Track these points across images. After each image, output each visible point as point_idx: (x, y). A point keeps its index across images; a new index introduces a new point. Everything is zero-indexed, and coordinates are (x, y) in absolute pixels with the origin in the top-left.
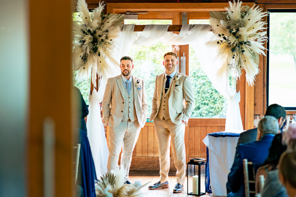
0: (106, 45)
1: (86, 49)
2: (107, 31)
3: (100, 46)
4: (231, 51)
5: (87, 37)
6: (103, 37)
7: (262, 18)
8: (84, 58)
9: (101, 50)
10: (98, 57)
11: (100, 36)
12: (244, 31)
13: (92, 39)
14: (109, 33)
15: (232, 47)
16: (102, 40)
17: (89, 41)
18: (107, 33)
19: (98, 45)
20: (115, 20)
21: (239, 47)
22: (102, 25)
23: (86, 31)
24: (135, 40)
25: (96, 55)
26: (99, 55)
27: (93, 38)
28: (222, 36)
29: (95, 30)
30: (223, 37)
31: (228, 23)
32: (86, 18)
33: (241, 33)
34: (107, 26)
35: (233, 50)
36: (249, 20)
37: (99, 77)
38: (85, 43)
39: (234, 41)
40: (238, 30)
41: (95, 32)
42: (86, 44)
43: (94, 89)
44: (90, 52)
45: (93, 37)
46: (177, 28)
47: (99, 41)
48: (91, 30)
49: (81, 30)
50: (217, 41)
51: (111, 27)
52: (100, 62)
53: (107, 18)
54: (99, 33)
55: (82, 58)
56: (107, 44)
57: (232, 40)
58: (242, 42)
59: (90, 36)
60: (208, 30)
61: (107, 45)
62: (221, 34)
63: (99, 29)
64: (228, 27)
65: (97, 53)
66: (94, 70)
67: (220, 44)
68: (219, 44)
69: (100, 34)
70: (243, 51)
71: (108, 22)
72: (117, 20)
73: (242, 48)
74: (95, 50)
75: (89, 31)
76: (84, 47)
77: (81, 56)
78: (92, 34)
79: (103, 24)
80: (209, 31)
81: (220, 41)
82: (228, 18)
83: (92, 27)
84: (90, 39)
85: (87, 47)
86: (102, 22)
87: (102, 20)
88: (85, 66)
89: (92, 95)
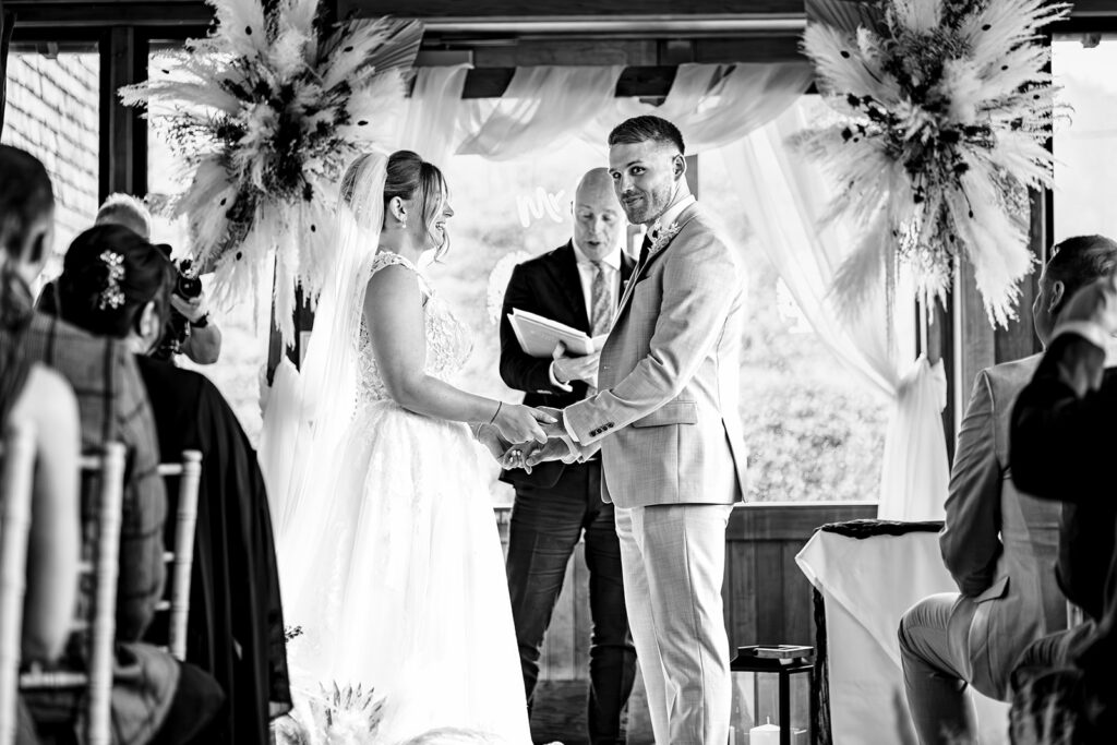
0: (339, 152)
1: (248, 170)
2: (344, 88)
3: (312, 152)
4: (905, 170)
5: (254, 111)
6: (328, 116)
7: (1038, 31)
8: (237, 216)
9: (313, 166)
10: (304, 203)
11: (311, 111)
12: (964, 77)
13: (275, 122)
14: (352, 96)
15: (907, 154)
16: (323, 129)
17: (263, 129)
18: (342, 99)
19: (302, 150)
20: (381, 45)
21: (941, 148)
22: (322, 68)
23: (248, 90)
24: (471, 135)
25: (292, 200)
26: (308, 195)
27: (281, 121)
28: (863, 107)
29: (289, 83)
30: (867, 110)
31: (891, 45)
32: (249, 31)
33: (952, 85)
34: (343, 65)
35: (914, 167)
36: (986, 27)
37: (309, 300)
38: (244, 141)
39: (919, 124)
40: (936, 73)
41: (288, 92)
42: (250, 145)
44: (266, 180)
45: (278, 115)
46: (657, 81)
47: (305, 132)
48: (271, 81)
49: (227, 82)
50: (843, 127)
51: (360, 68)
52: (313, 228)
53: (346, 33)
54: (306, 95)
55: (230, 214)
56: (344, 149)
57: (912, 118)
58: (957, 130)
59: (265, 110)
60: (795, 86)
61: (342, 156)
62: (858, 95)
63: (307, 77)
64: (893, 66)
65: (302, 184)
66: (283, 266)
67: (856, 140)
68: (851, 140)
69: (312, 102)
70: (963, 168)
71: (349, 49)
72: (390, 43)
73: (956, 156)
74: (288, 176)
75: (263, 88)
76: (241, 157)
77: (223, 202)
78: (273, 104)
79: (326, 60)
80: (800, 91)
81: (854, 129)
82: (890, 24)
83: (273, 69)
84: (266, 123)
85: (254, 160)
86: (320, 51)
87: (322, 39)
88: (245, 248)
89: (274, 384)
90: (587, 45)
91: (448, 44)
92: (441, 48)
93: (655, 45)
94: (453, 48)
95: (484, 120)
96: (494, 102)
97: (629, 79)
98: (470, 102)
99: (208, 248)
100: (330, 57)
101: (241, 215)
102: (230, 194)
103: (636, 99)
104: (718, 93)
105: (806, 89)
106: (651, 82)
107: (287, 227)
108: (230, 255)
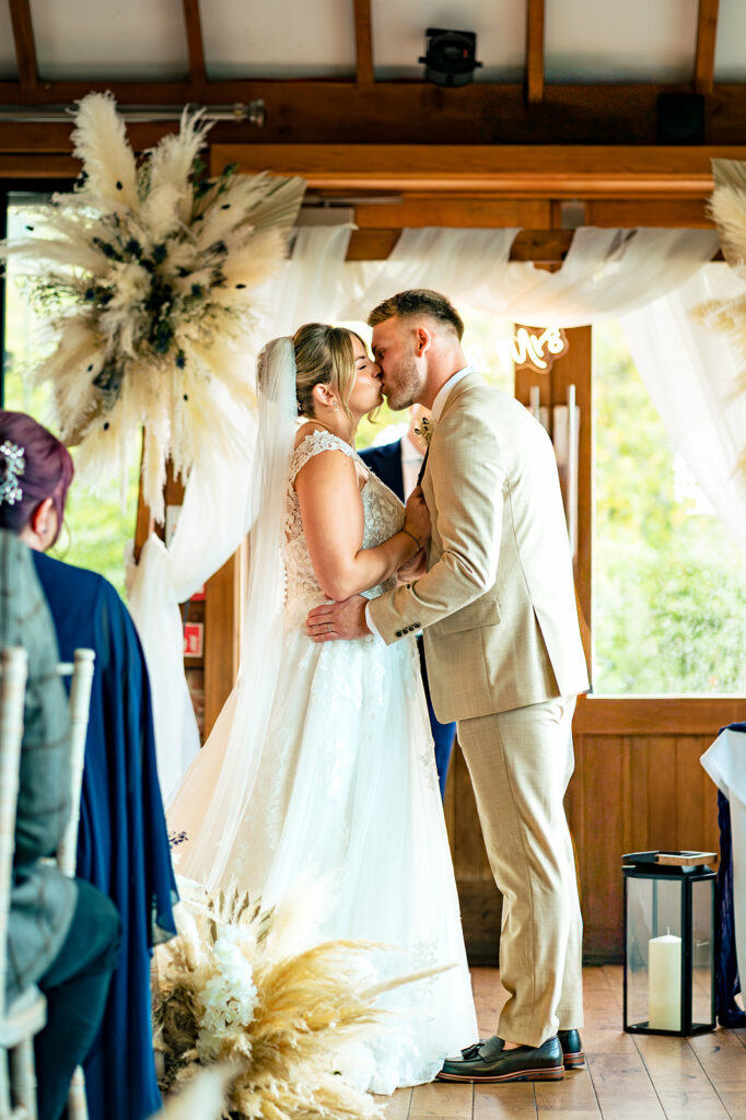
0: (214, 317)
1: (118, 333)
2: (221, 248)
3: (185, 316)
5: (124, 272)
6: (202, 278)
8: (104, 383)
9: (187, 333)
10: (176, 371)
11: (184, 273)
13: (147, 283)
14: (229, 258)
16: (197, 291)
17: (134, 291)
18: (218, 260)
19: (175, 314)
20: (259, 203)
22: (198, 225)
23: (118, 249)
25: (164, 367)
26: (181, 362)
27: (153, 282)
29: (161, 242)
32: (119, 186)
34: (219, 223)
37: (180, 474)
38: (112, 303)
41: (161, 252)
42: (120, 308)
43: (154, 537)
44: (136, 346)
45: (150, 276)
46: (554, 244)
47: (178, 295)
48: (143, 241)
49: (96, 240)
51: (237, 226)
52: (186, 398)
53: (222, 189)
54: (179, 255)
55: (97, 381)
56: (219, 313)
59: (135, 271)
60: (700, 253)
61: (217, 321)
63: (179, 235)
65: (173, 352)
66: (153, 438)
69: (186, 263)
71: (226, 207)
72: (269, 200)
74: (159, 339)
75: (134, 247)
76: (110, 321)
77: (90, 368)
78: (146, 264)
79: (201, 218)
80: (704, 259)
83: (146, 227)
84: (137, 285)
85: (124, 324)
86: (195, 208)
87: (197, 195)
88: (111, 417)
89: (142, 563)
90: (477, 204)
91: (328, 201)
92: (321, 205)
93: (547, 206)
94: (333, 206)
95: (368, 284)
96: (379, 265)
97: (523, 243)
98: (353, 265)
99: (73, 417)
100: (205, 215)
101: (108, 381)
102: (97, 360)
103: (530, 264)
104: (619, 259)
105: (712, 255)
106: (547, 246)
107: (157, 395)
108: (97, 425)
